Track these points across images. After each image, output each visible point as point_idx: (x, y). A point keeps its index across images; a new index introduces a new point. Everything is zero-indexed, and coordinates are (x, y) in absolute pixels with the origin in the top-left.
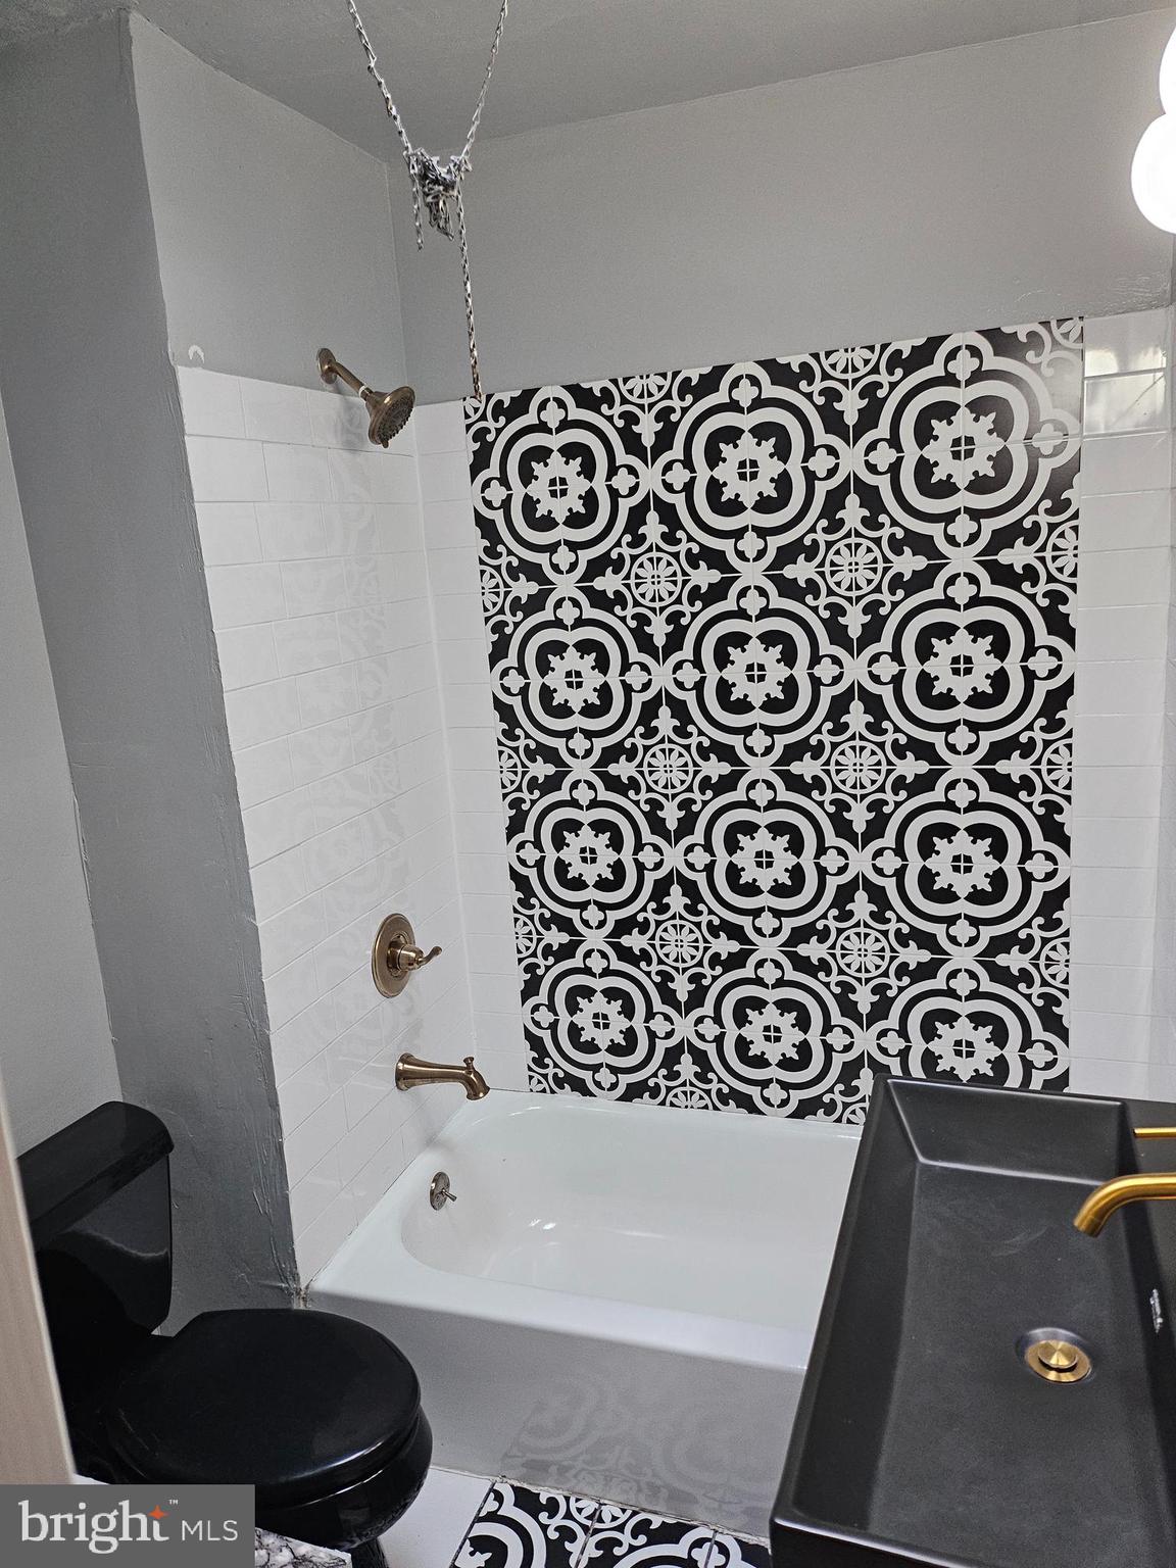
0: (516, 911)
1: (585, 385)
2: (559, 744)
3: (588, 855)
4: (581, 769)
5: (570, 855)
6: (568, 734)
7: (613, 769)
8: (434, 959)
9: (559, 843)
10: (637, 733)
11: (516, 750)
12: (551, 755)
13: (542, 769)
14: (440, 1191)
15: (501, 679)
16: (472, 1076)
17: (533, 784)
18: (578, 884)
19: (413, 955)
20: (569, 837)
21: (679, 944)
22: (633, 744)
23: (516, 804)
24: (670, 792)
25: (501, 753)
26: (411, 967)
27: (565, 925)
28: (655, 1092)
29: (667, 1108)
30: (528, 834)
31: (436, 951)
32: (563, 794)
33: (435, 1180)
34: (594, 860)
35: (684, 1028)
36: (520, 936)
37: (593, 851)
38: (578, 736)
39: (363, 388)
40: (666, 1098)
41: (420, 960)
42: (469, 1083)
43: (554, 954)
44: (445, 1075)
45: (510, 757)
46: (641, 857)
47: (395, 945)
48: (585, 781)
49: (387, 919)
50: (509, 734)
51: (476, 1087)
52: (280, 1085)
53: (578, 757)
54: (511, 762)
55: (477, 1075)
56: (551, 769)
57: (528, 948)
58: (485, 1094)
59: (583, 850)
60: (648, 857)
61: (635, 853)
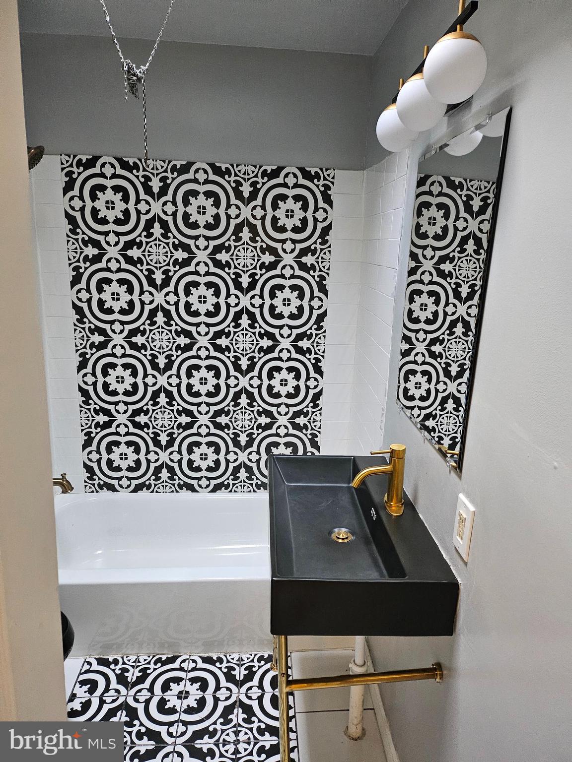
2: (106, 326)
4: (118, 339)
5: (110, 379)
6: (112, 323)
7: (134, 339)
9: (105, 374)
10: (146, 324)
11: (83, 328)
12: (102, 332)
13: (97, 339)
15: (77, 294)
16: (65, 482)
17: (92, 345)
18: (114, 393)
20: (110, 371)
22: (144, 328)
25: (76, 330)
27: (107, 412)
28: (148, 487)
32: (108, 351)
34: (123, 382)
36: (83, 419)
37: (123, 378)
38: (117, 323)
40: (154, 489)
42: (63, 486)
43: (100, 426)
45: (81, 332)
48: (120, 345)
50: (80, 321)
53: (116, 333)
54: (81, 335)
55: (68, 482)
56: (102, 339)
58: (71, 490)
59: (117, 377)
60: (150, 380)
61: (144, 378)
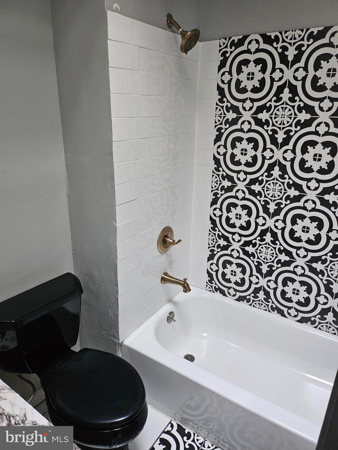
0: (210, 231)
1: (268, 34)
2: (234, 175)
3: (238, 216)
4: (241, 186)
5: (232, 215)
6: (238, 172)
7: (253, 187)
8: (179, 243)
9: (229, 210)
10: (264, 175)
11: (218, 175)
12: (231, 179)
13: (227, 183)
14: (170, 318)
15: (217, 149)
16: (185, 285)
17: (223, 188)
18: (233, 226)
19: (172, 241)
20: (232, 209)
21: (266, 253)
22: (262, 179)
23: (215, 194)
24: (273, 199)
25: (213, 175)
26: (170, 245)
27: (226, 239)
28: (248, 301)
29: (252, 307)
30: (218, 206)
31: (180, 241)
32: (233, 194)
33: (169, 314)
34: (240, 219)
35: (263, 282)
36: (210, 240)
37: (240, 215)
38: (242, 173)
39: (181, 29)
40: (252, 303)
41: (174, 243)
42: (184, 287)
43: (221, 248)
44: (176, 282)
45: (216, 177)
46: (258, 220)
47: (166, 236)
48: (242, 190)
49: (165, 228)
50: (217, 169)
51: (186, 288)
52: (119, 279)
53: (240, 181)
54: (216, 179)
55: (188, 285)
56: (230, 184)
57: (212, 244)
58: (189, 291)
59: (237, 214)
60: (260, 221)
61: (256, 218)
